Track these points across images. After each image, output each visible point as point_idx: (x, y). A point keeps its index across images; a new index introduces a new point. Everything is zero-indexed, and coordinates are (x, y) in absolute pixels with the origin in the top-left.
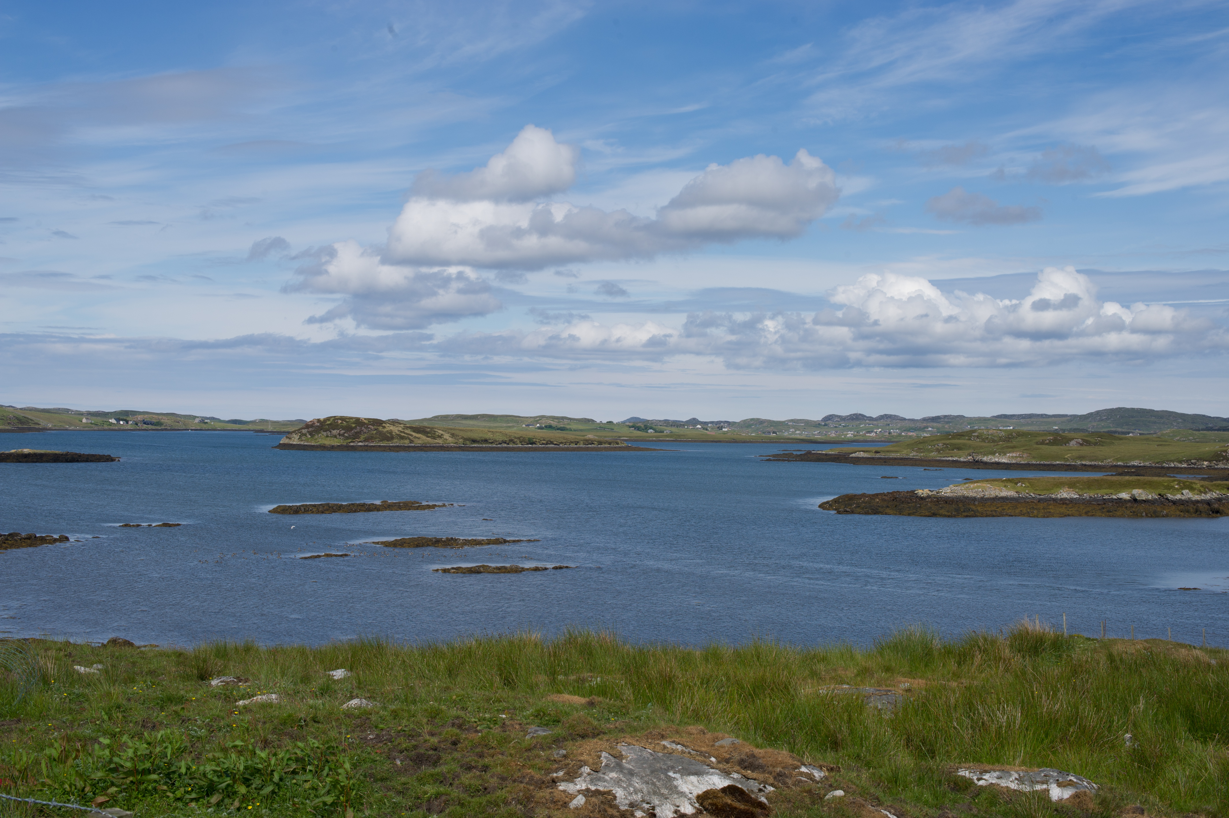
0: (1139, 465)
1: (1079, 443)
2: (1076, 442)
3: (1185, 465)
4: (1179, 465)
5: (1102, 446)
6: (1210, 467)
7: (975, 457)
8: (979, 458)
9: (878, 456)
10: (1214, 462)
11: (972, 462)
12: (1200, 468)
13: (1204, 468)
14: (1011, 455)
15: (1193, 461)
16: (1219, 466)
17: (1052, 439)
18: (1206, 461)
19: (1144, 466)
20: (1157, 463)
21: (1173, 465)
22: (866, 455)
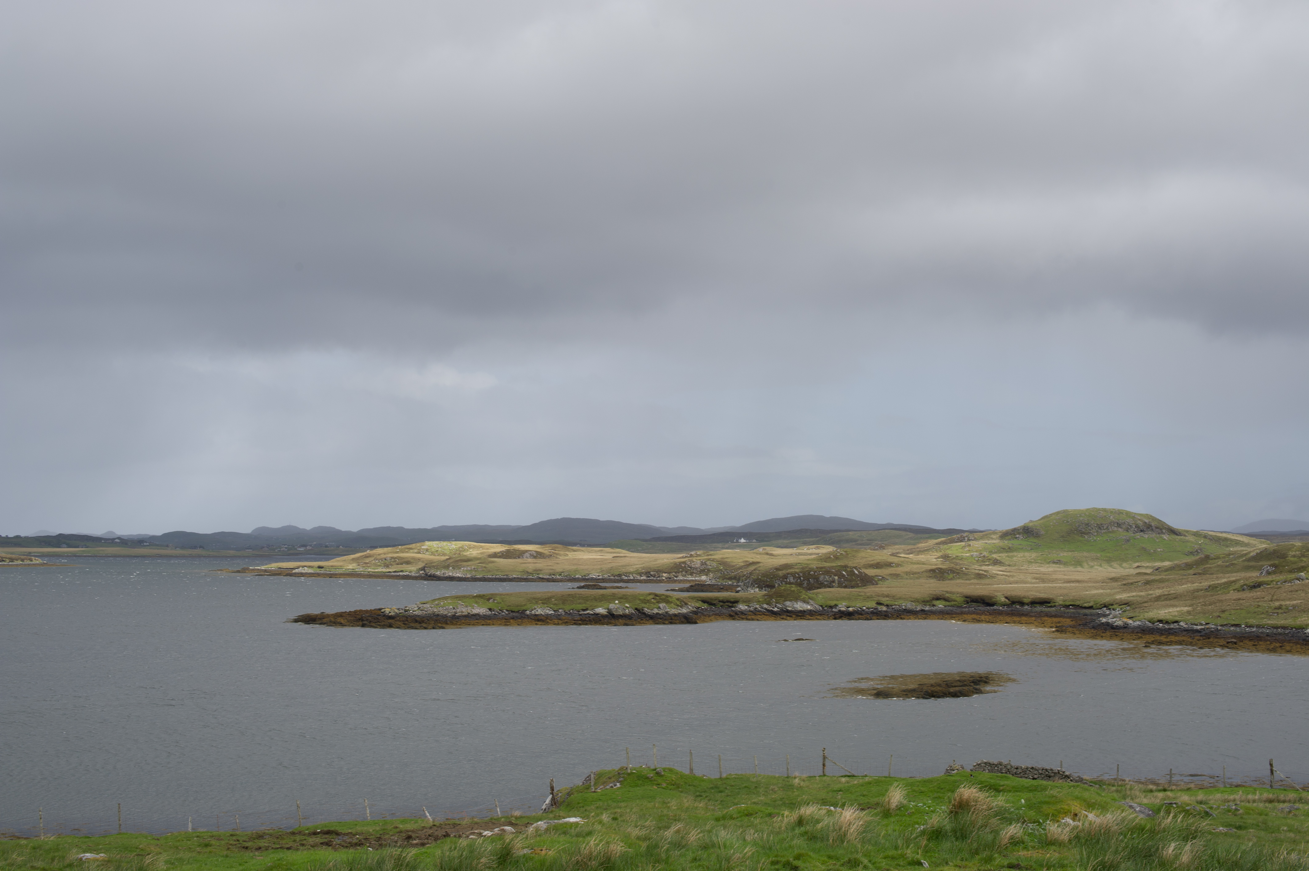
0: (598, 578)
1: (533, 555)
2: (530, 554)
3: (644, 578)
4: (639, 578)
5: (557, 558)
6: (670, 578)
7: (427, 571)
8: (432, 572)
9: (322, 571)
10: (674, 573)
11: (424, 577)
12: (660, 580)
13: (664, 580)
14: (465, 569)
15: (652, 573)
16: (678, 578)
17: (505, 552)
18: (665, 573)
19: (603, 579)
20: (617, 576)
21: (632, 578)
22: (310, 571)
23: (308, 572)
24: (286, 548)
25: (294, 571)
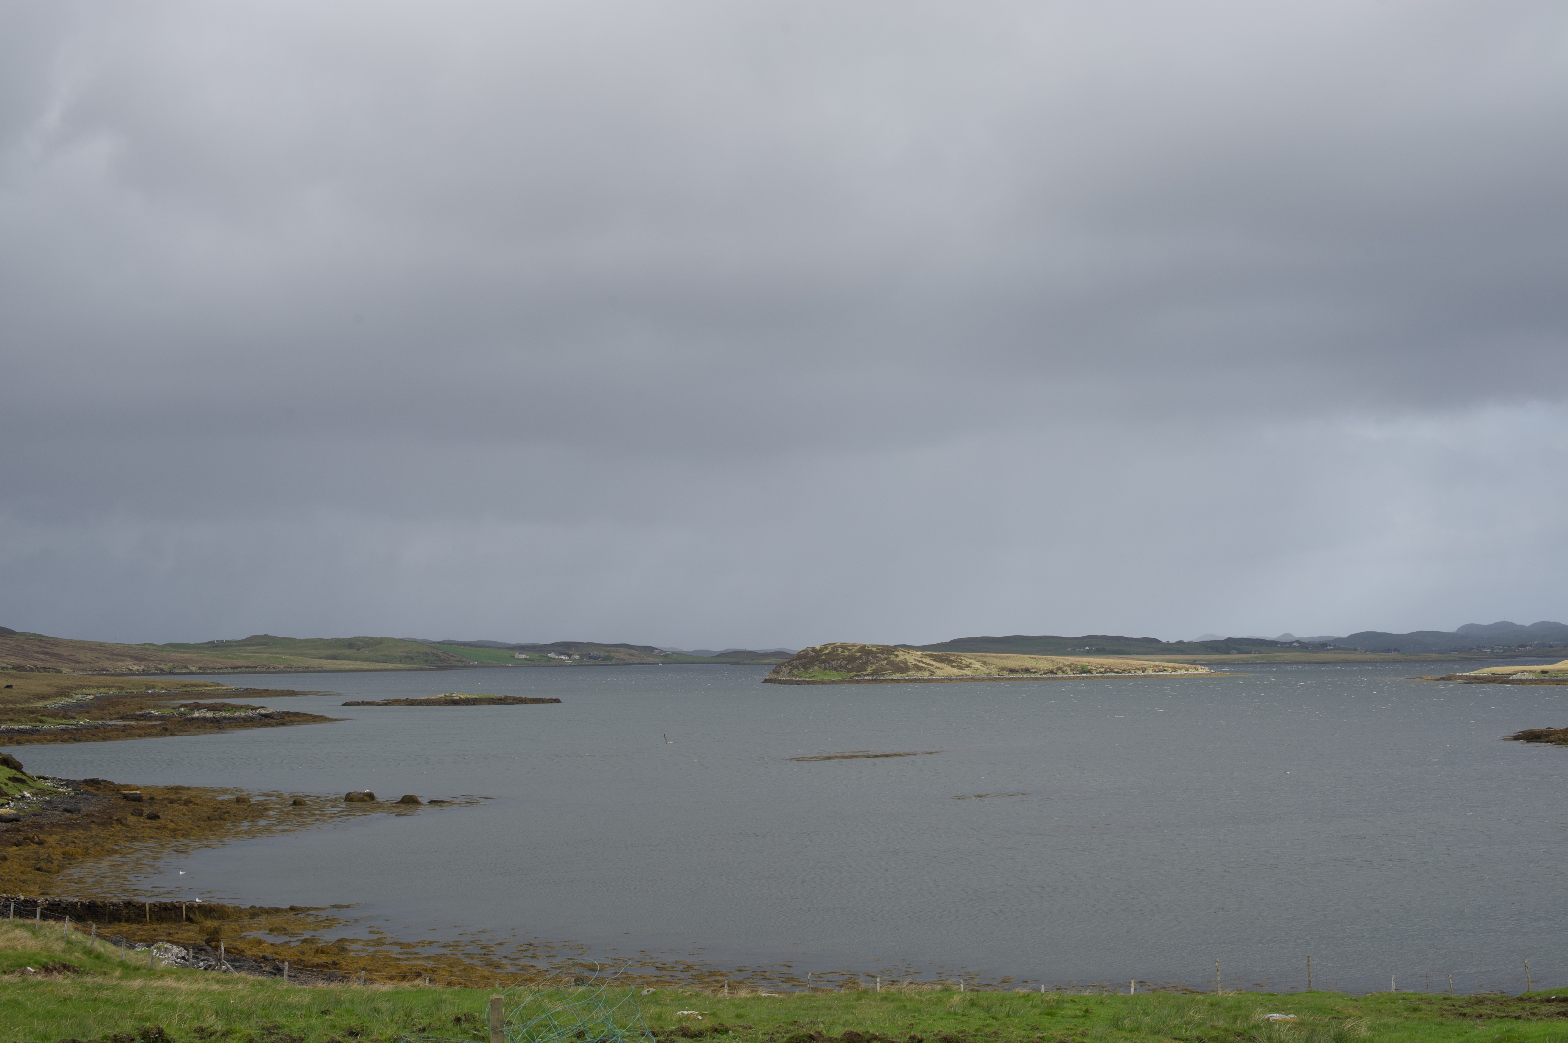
9: (1547, 677)
22: (1531, 677)
23: (1529, 678)
24: (1500, 649)
25: (1511, 678)
